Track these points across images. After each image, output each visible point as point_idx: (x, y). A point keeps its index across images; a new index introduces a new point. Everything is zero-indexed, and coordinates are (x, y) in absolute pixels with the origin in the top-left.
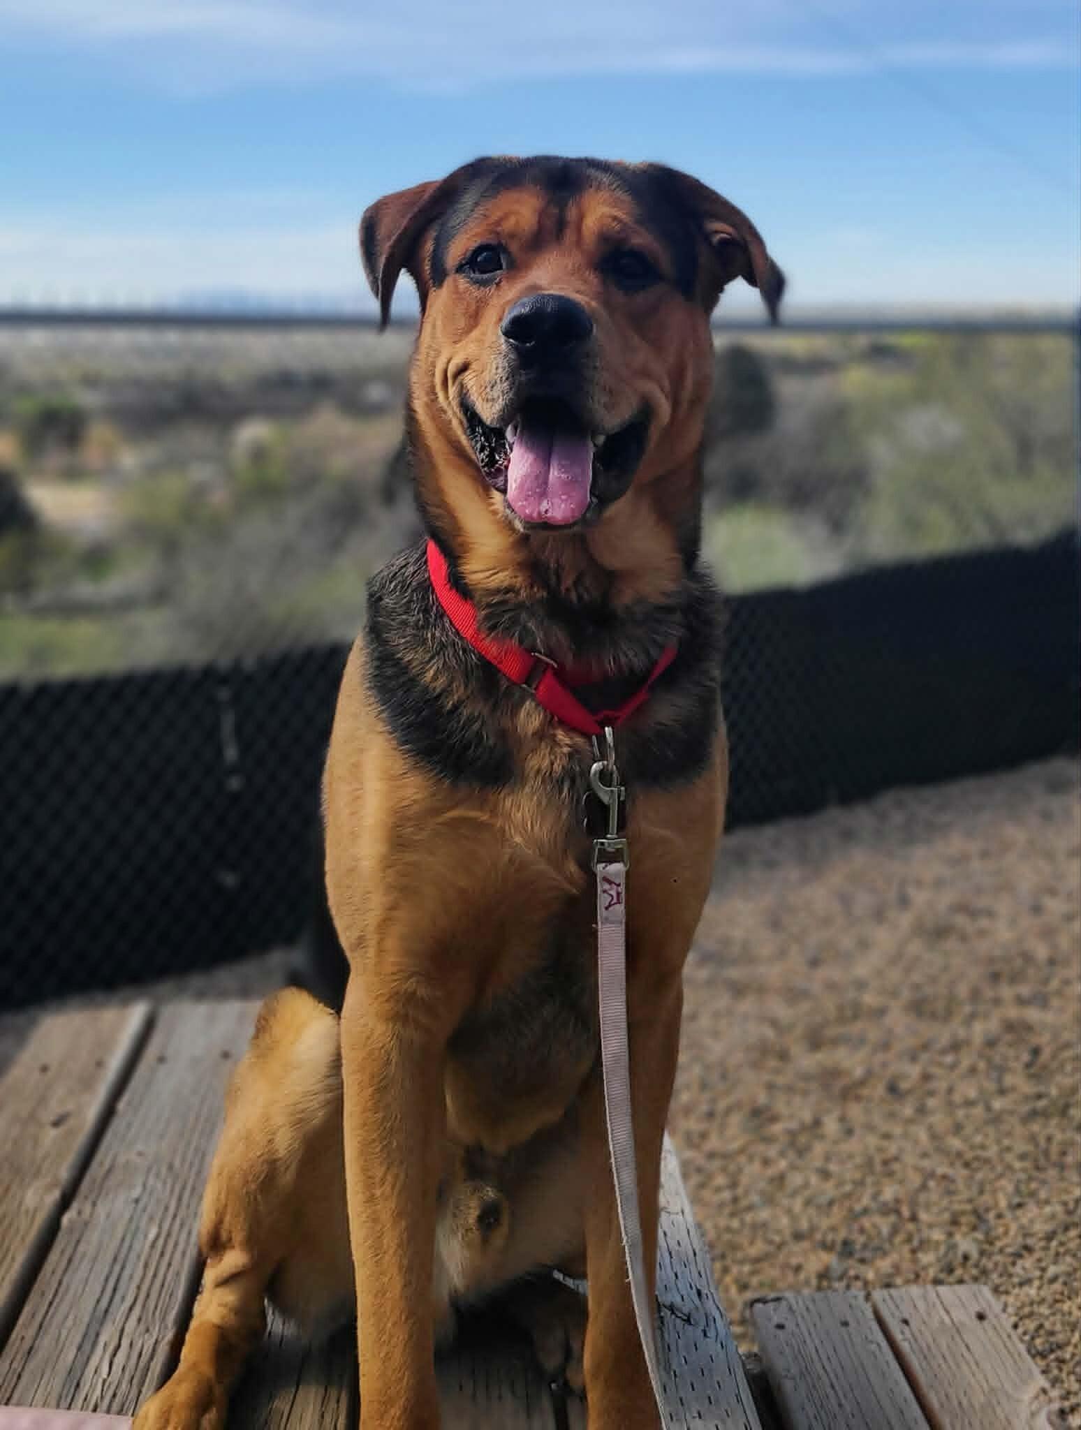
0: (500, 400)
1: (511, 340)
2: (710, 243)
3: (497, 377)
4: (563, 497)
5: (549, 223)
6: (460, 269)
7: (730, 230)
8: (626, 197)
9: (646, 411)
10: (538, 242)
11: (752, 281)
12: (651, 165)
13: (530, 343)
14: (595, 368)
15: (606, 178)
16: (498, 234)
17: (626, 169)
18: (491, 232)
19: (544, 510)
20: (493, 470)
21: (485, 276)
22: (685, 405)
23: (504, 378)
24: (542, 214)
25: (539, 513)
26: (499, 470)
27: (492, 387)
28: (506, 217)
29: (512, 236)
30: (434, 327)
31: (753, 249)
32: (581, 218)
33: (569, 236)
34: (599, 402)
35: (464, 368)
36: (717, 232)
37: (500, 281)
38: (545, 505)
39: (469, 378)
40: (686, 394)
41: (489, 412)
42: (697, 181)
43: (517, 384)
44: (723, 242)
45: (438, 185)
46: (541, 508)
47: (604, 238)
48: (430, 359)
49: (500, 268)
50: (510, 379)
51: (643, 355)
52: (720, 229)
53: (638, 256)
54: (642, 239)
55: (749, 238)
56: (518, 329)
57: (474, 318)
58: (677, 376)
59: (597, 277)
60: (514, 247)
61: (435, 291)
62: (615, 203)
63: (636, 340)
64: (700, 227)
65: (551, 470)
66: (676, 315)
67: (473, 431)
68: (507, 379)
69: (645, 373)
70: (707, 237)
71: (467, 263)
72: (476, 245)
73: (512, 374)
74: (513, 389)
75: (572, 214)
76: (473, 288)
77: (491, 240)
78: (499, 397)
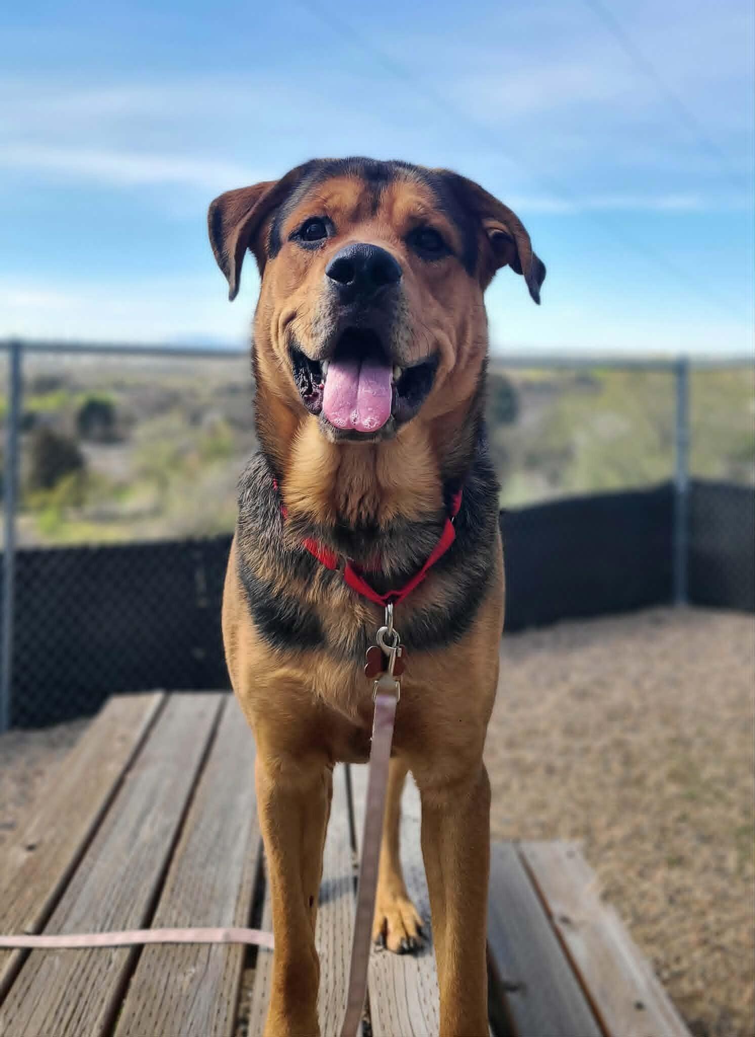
0: (324, 332)
1: (334, 281)
2: (487, 235)
3: (321, 315)
4: (369, 409)
5: (367, 204)
6: (292, 237)
7: (503, 226)
8: (427, 188)
9: (437, 356)
10: (356, 216)
11: (518, 269)
12: (445, 171)
13: (350, 281)
14: (403, 309)
15: (411, 174)
16: (324, 209)
17: (426, 171)
18: (318, 208)
19: (353, 418)
20: (311, 396)
21: (312, 242)
22: (465, 358)
23: (327, 314)
24: (362, 196)
25: (349, 421)
26: (316, 395)
27: (316, 323)
28: (331, 196)
29: (336, 210)
30: (270, 288)
31: (521, 242)
32: (393, 201)
33: (382, 214)
34: (402, 338)
35: (292, 317)
36: (492, 228)
37: (325, 246)
38: (353, 415)
39: (296, 325)
40: (467, 349)
41: (311, 347)
42: (480, 187)
43: (337, 319)
44: (498, 236)
45: (276, 183)
46: (351, 417)
47: (411, 218)
48: (267, 317)
49: (326, 236)
50: (332, 315)
51: (436, 310)
52: (494, 225)
53: (435, 233)
54: (439, 220)
55: (517, 233)
56: (340, 271)
57: (302, 274)
58: (462, 331)
59: (404, 245)
60: (337, 219)
61: (270, 261)
62: (420, 192)
63: (431, 299)
64: (480, 223)
65: (360, 387)
66: (461, 283)
67: (298, 372)
68: (330, 314)
69: (439, 325)
70: (485, 231)
71: (298, 233)
72: (306, 218)
73: (334, 309)
74: (335, 323)
75: (384, 198)
76: (301, 253)
77: (319, 214)
78: (322, 331)
